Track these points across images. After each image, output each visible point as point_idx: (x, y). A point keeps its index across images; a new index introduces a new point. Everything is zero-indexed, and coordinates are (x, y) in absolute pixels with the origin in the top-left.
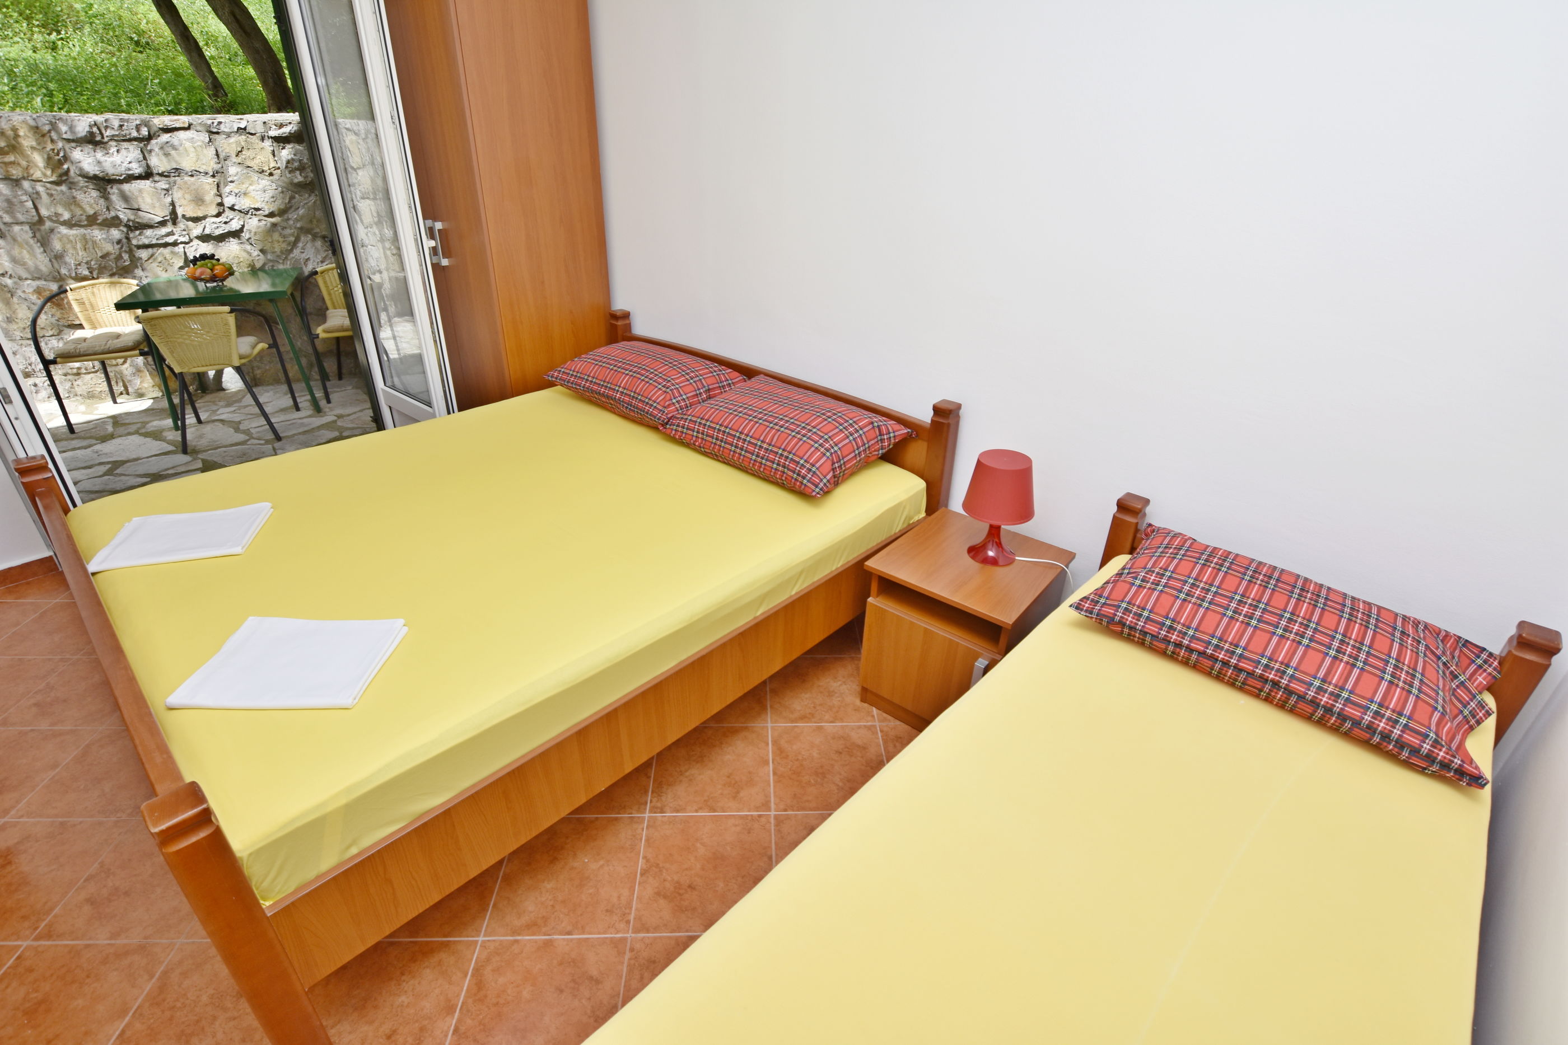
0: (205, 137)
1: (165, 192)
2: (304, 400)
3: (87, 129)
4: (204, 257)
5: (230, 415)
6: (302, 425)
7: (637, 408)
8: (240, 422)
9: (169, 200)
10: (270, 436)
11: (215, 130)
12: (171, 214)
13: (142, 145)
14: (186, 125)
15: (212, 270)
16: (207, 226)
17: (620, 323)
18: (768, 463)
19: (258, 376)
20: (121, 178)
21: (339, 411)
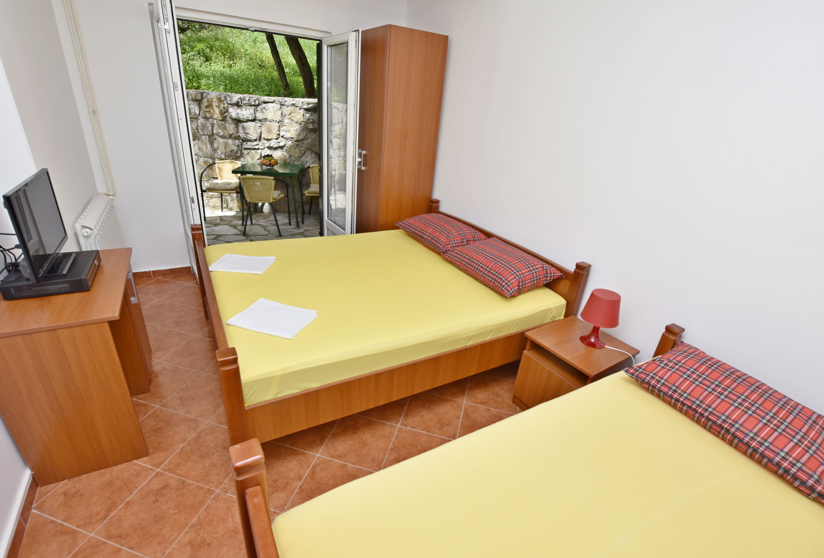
0: (278, 106)
1: (259, 127)
2: (293, 221)
3: (237, 100)
4: (268, 156)
5: (264, 223)
6: (291, 231)
7: (433, 243)
8: (267, 227)
9: (260, 131)
10: (278, 234)
11: (283, 104)
12: (259, 137)
13: (255, 108)
14: (273, 101)
15: (270, 161)
16: (272, 143)
17: (434, 205)
18: (488, 278)
19: (277, 208)
20: (245, 120)
21: (306, 228)
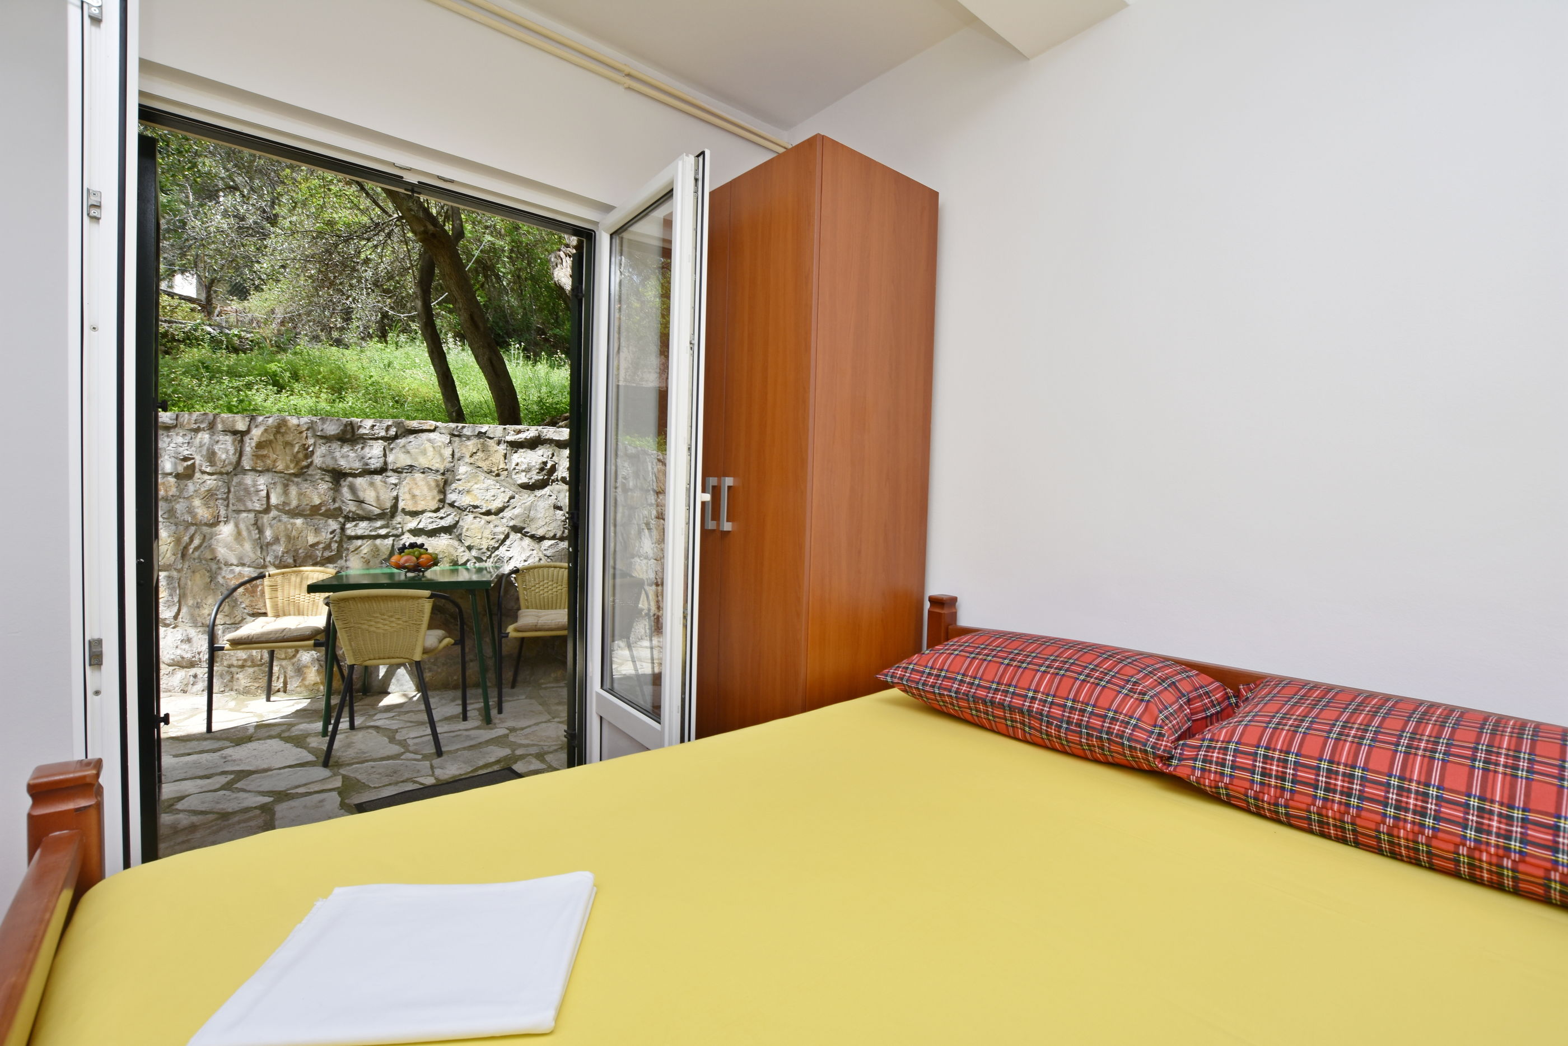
0: (446, 439)
1: (393, 486)
2: (475, 707)
3: (341, 427)
4: (413, 546)
5: (388, 722)
6: (468, 738)
8: (397, 731)
9: (395, 494)
10: (432, 750)
11: (457, 434)
12: (391, 507)
13: (386, 444)
14: (432, 428)
15: (418, 558)
16: (423, 520)
17: (945, 611)
20: (357, 472)
21: (511, 724)
